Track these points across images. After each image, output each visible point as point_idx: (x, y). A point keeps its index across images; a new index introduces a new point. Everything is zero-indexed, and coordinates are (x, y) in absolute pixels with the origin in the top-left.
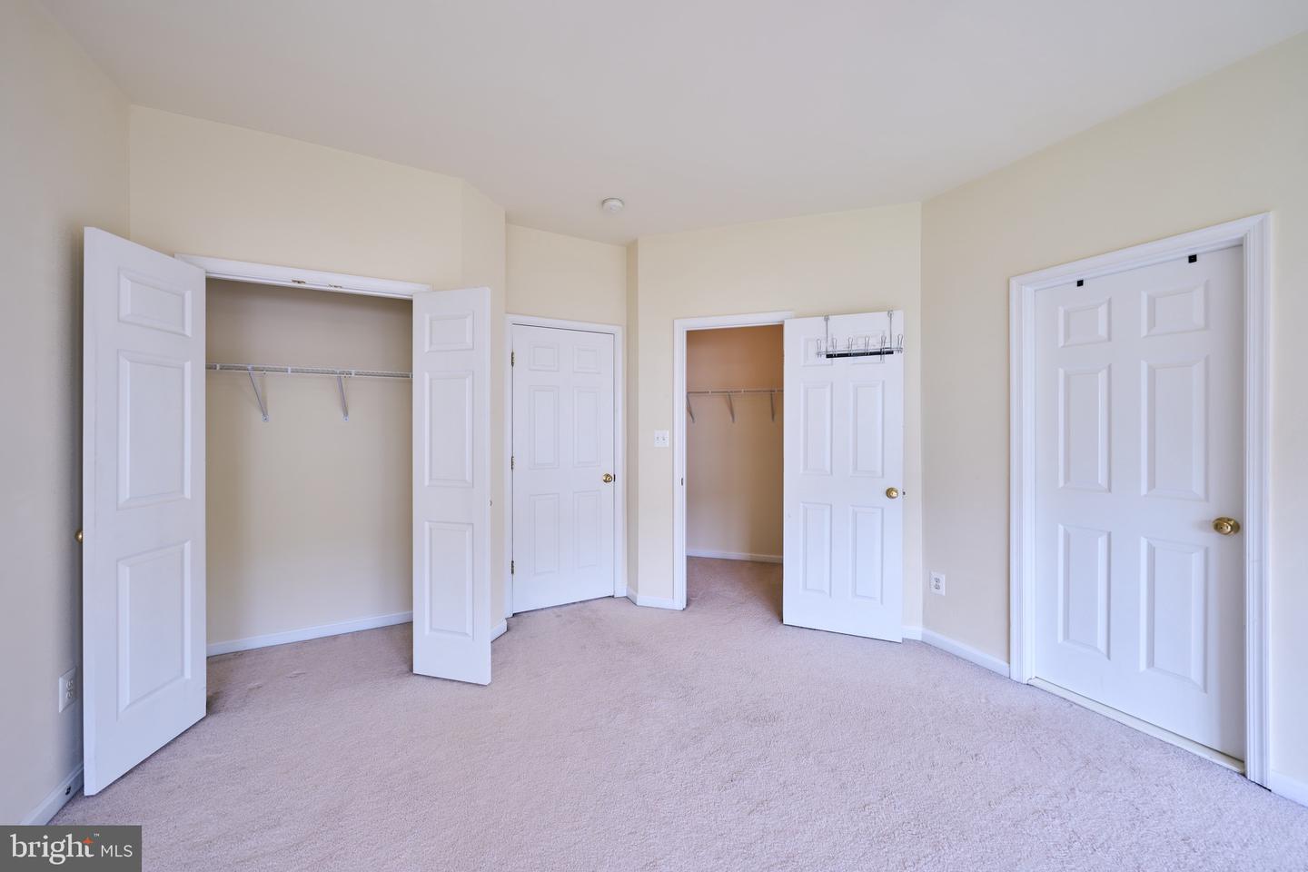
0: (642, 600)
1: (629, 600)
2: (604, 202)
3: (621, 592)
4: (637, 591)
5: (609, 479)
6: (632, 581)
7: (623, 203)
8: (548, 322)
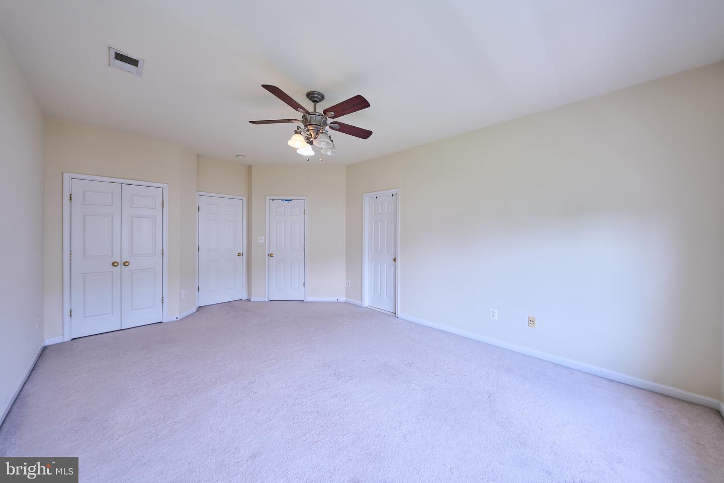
0: (253, 299)
1: (249, 300)
2: (237, 156)
3: (245, 298)
4: (251, 296)
5: (240, 255)
6: (249, 293)
7: (244, 156)
8: (215, 195)
